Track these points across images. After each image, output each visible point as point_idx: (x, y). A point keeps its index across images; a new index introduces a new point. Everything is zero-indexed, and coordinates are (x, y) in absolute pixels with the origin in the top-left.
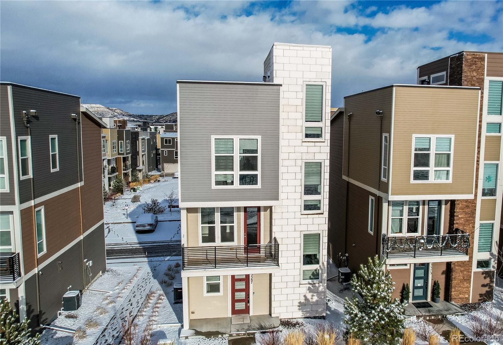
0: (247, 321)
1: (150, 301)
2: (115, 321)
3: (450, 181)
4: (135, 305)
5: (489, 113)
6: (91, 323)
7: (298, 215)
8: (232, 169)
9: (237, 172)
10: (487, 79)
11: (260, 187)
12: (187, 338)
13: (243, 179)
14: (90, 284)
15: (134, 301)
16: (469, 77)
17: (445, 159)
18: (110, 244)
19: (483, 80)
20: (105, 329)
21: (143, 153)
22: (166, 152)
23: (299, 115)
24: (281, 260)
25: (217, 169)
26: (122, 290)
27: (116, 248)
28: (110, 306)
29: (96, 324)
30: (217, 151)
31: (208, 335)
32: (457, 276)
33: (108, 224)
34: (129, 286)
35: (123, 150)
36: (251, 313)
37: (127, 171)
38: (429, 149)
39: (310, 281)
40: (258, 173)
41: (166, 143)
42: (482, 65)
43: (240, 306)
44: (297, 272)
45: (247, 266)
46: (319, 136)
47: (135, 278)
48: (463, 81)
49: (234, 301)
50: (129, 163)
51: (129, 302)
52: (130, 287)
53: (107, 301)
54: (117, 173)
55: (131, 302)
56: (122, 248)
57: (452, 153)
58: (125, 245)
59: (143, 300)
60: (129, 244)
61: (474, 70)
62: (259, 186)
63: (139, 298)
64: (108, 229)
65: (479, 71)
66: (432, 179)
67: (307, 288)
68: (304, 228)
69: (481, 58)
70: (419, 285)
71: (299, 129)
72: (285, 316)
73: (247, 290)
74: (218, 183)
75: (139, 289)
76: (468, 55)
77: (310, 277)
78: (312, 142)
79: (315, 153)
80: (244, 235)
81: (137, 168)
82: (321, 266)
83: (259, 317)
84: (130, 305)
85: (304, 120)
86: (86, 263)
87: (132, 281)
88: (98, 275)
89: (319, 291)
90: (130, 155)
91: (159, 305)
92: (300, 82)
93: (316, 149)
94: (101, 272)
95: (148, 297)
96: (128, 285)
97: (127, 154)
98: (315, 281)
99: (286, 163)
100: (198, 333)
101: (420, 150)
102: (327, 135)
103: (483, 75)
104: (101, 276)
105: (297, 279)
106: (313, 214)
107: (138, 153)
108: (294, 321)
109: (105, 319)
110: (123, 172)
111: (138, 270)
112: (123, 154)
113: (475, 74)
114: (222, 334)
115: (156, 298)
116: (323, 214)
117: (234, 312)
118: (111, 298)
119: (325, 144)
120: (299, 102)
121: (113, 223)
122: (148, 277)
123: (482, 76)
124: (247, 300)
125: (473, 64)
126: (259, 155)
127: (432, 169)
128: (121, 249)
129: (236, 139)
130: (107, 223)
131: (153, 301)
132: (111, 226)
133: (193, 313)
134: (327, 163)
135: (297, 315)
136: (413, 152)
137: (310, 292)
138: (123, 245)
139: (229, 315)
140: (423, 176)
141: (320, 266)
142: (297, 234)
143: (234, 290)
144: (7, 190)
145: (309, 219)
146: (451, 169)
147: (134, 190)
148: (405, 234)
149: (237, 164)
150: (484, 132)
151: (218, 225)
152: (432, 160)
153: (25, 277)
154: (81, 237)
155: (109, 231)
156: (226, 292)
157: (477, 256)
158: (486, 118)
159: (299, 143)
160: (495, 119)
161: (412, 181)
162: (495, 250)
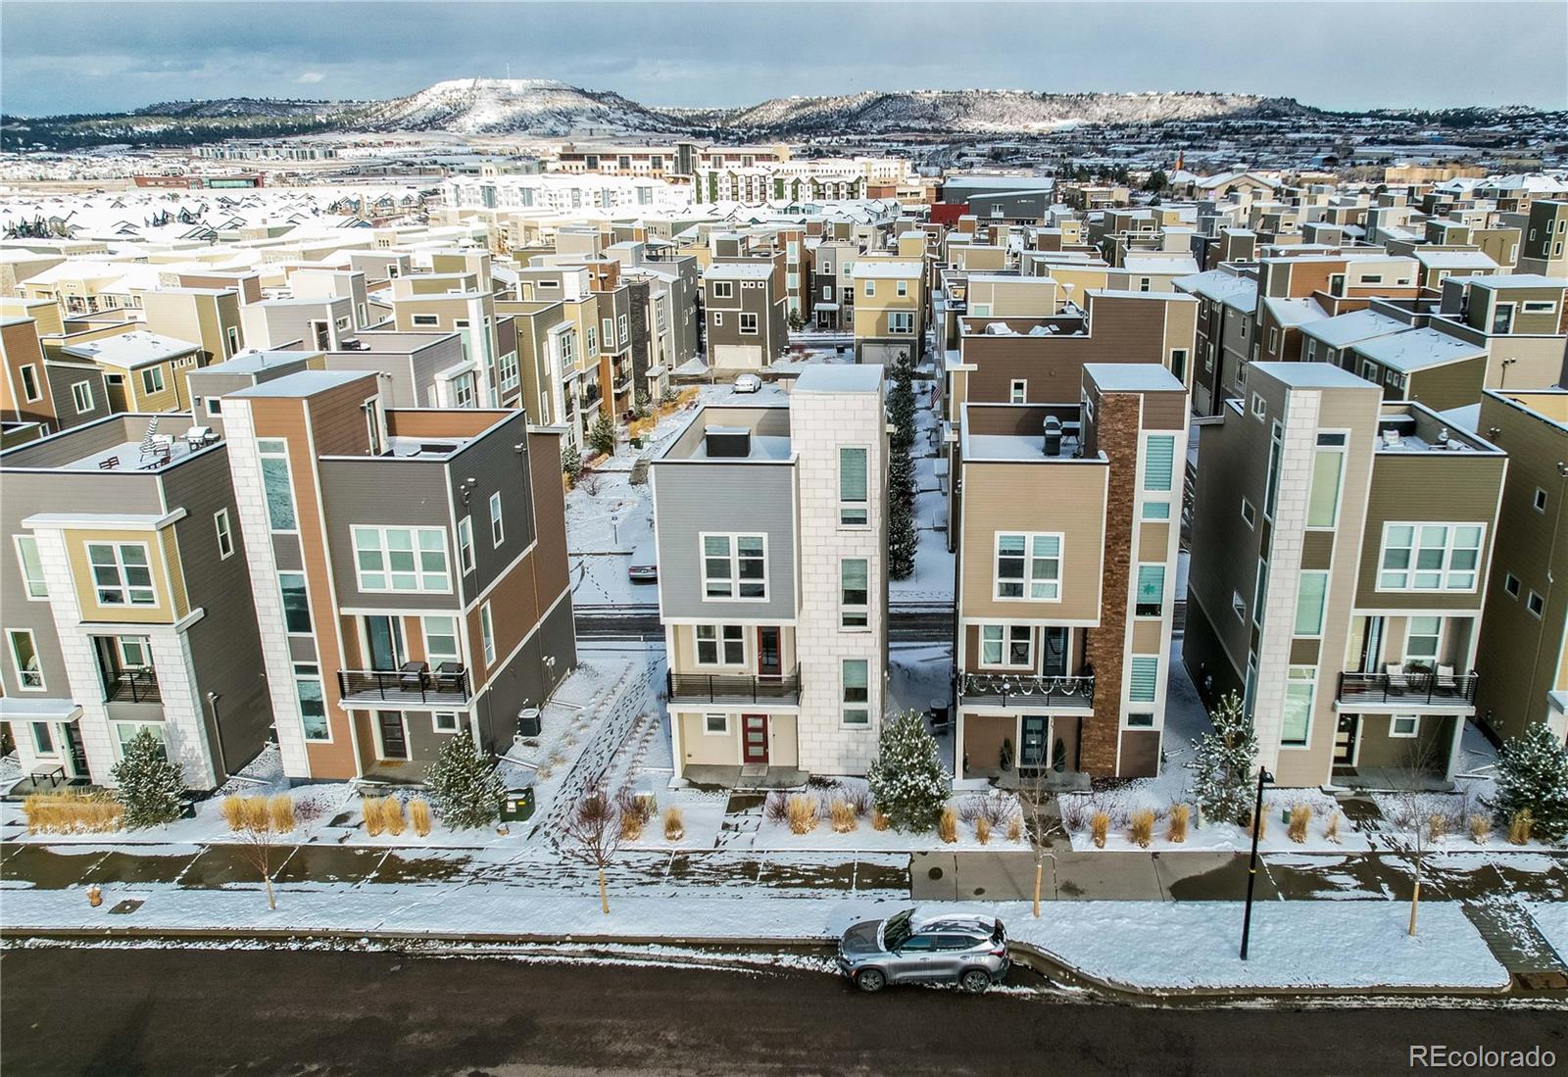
0: (763, 773)
1: (638, 729)
2: (587, 756)
3: (1059, 600)
4: (616, 733)
5: (1147, 487)
6: (556, 757)
7: (834, 632)
8: (729, 576)
9: (735, 581)
10: (1143, 435)
11: (768, 601)
12: (677, 789)
13: (746, 591)
14: (553, 692)
15: (616, 725)
16: (1110, 432)
17: (1046, 568)
18: (583, 606)
19: (1135, 436)
20: (575, 767)
21: (660, 334)
22: (718, 316)
23: (831, 493)
24: (806, 694)
25: (709, 575)
26: (599, 707)
27: (596, 614)
28: (582, 732)
29: (563, 760)
30: (708, 553)
31: (706, 788)
32: (1093, 734)
33: (581, 555)
34: (610, 698)
35: (610, 341)
36: (771, 763)
37: (624, 389)
38: (1022, 553)
39: (854, 725)
40: (765, 581)
41: (719, 292)
42: (1133, 411)
43: (755, 751)
44: (834, 712)
45: (755, 703)
46: (863, 521)
47: (622, 685)
49: (747, 744)
50: (628, 365)
51: (608, 727)
52: (612, 702)
53: (578, 724)
54: (601, 401)
55: (612, 727)
56: (605, 616)
57: (1061, 558)
58: (611, 609)
59: (629, 725)
60: (618, 609)
61: (1119, 420)
62: (766, 599)
63: (623, 723)
64: (579, 568)
65: (1128, 421)
66: (1028, 597)
67: (850, 734)
68: (843, 651)
69: (1131, 401)
70: (1033, 742)
71: (832, 512)
72: (817, 771)
73: (764, 730)
74: (711, 593)
75: (625, 705)
76: (1108, 396)
77: (854, 720)
78: (852, 530)
79: (856, 547)
80: (759, 655)
81: (647, 374)
82: (872, 704)
83: (781, 770)
84: (609, 733)
85: (839, 498)
86: (547, 662)
87: (615, 689)
88: (565, 676)
89: (865, 741)
90: (629, 349)
91: (648, 738)
92: (831, 445)
93: (859, 541)
94: (569, 670)
95: (638, 720)
96: (609, 696)
97: (621, 347)
98: (861, 726)
99: (814, 560)
100: (692, 785)
101: (1011, 552)
102: (875, 521)
103: (1136, 427)
104: (570, 676)
105: (835, 720)
106: (856, 632)
107: (647, 336)
108: (830, 779)
109: (574, 753)
110: (614, 391)
111: (629, 666)
112: (612, 350)
113: (1121, 426)
114: (724, 789)
115: (647, 724)
116: (871, 632)
117: (747, 758)
118: (584, 718)
119: (872, 534)
120: (830, 474)
121: (591, 554)
122: (642, 682)
123: (1135, 430)
124: (765, 744)
125: (1118, 411)
126: (765, 558)
127: (1028, 581)
129: (734, 537)
131: (643, 728)
132: (587, 561)
133: (689, 756)
135: (835, 770)
136: (997, 557)
137: (853, 741)
138: (604, 609)
139: (741, 762)
140: (1015, 590)
141: (870, 704)
142: (833, 660)
143: (746, 730)
144: (450, 591)
145: (850, 640)
146: (1059, 582)
147: (637, 443)
148: (1007, 664)
149: (735, 569)
150: (1138, 518)
151: (720, 641)
152: (1028, 568)
153: (476, 697)
154: (538, 625)
155: (583, 575)
156: (734, 732)
157: (1128, 706)
158: (1142, 495)
159: (832, 531)
160: (1158, 496)
161: (996, 597)
162: (1160, 699)
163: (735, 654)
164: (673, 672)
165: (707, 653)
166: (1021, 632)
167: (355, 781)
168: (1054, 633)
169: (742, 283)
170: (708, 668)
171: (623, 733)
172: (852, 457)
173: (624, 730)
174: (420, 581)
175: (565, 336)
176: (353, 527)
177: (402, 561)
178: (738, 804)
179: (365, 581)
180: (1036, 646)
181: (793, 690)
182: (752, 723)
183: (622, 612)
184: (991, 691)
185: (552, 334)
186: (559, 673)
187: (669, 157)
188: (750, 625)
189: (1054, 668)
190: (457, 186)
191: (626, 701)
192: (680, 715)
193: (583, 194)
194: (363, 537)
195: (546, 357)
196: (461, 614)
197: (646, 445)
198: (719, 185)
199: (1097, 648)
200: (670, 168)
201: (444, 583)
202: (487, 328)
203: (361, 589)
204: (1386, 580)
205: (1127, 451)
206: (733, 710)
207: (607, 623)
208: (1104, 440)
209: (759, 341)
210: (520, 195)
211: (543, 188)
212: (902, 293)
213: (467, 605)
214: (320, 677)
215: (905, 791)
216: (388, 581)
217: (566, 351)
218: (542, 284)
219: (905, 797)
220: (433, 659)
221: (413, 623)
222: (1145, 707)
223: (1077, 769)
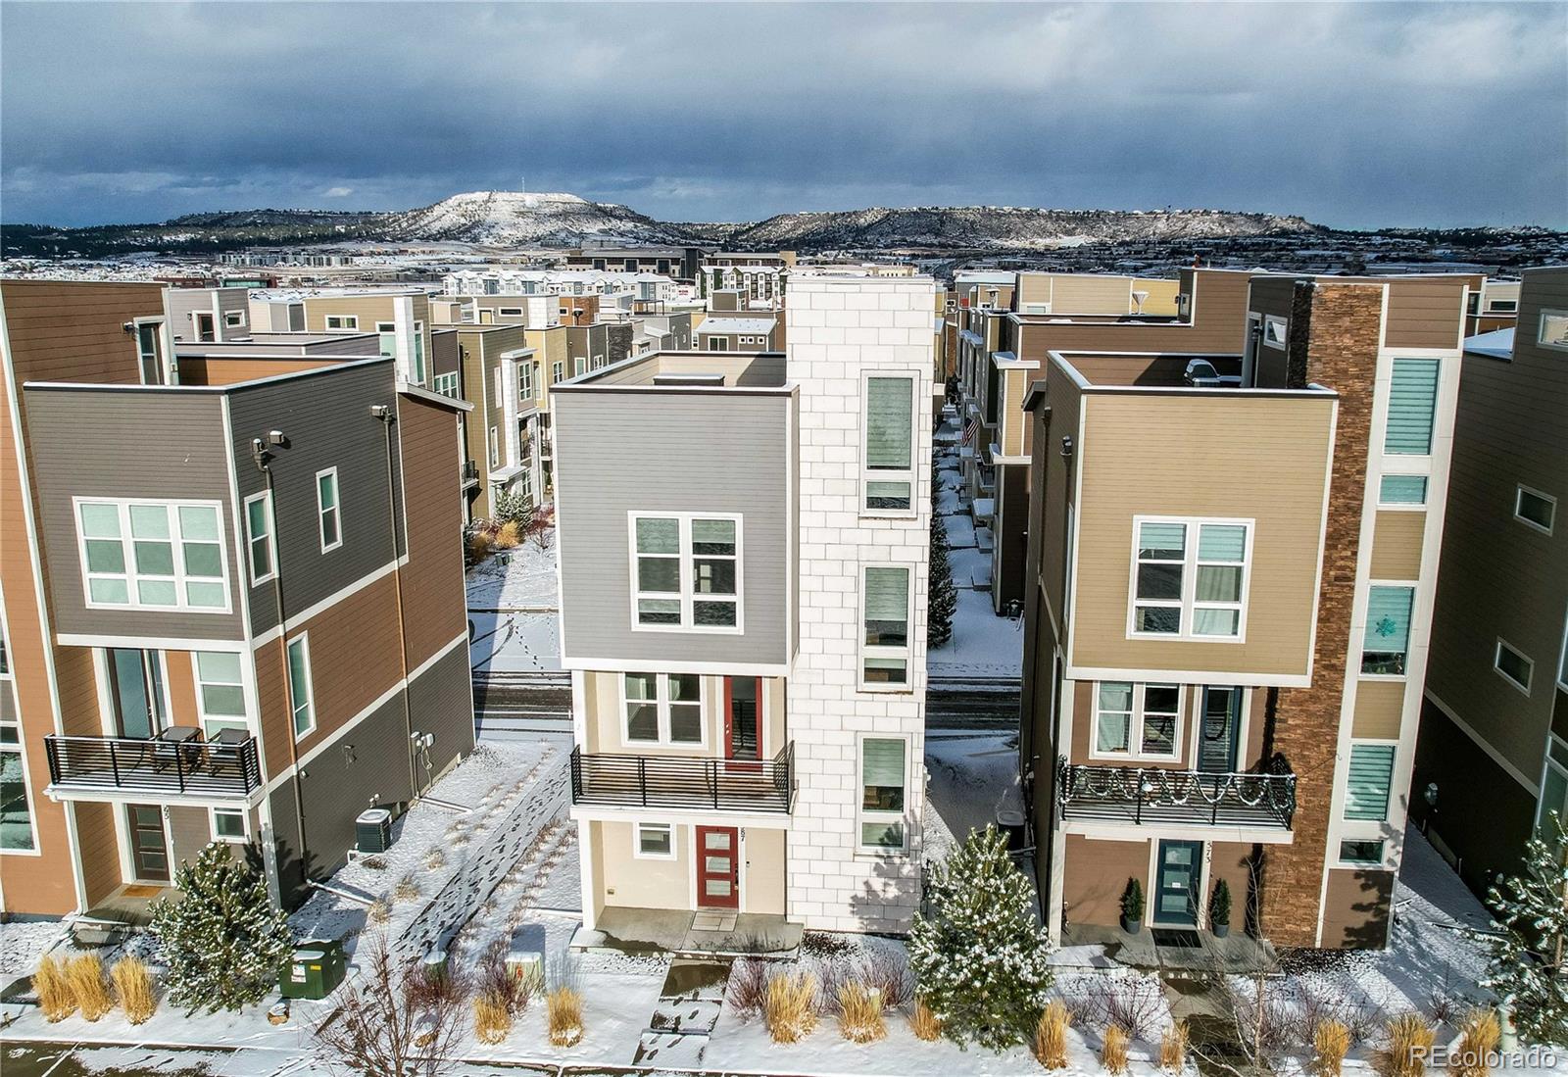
0: (728, 926)
1: (543, 847)
2: (456, 888)
3: (1241, 638)
4: (509, 851)
5: (1390, 447)
6: (409, 886)
7: (850, 692)
8: (676, 588)
9: (686, 597)
10: (1387, 357)
11: (742, 633)
12: (584, 950)
13: (707, 613)
14: (429, 785)
15: (511, 839)
16: (1328, 351)
17: (1223, 583)
18: (504, 673)
19: (1372, 359)
20: (432, 904)
23: (850, 454)
24: (803, 796)
25: (643, 587)
26: (492, 810)
27: (516, 684)
28: (457, 847)
29: (417, 891)
30: (642, 548)
31: (632, 948)
32: (1278, 874)
33: (513, 611)
34: (511, 798)
36: (743, 908)
38: (1180, 554)
39: (880, 850)
40: (737, 598)
42: (1370, 315)
43: (716, 887)
44: (848, 826)
45: (716, 808)
46: (904, 503)
47: (531, 779)
48: (1309, 360)
49: (703, 876)
51: (499, 841)
52: (513, 802)
53: (454, 835)
55: (502, 843)
56: (529, 687)
57: (1247, 566)
58: (539, 678)
59: (530, 839)
60: (547, 677)
61: (1347, 331)
62: (738, 629)
63: (523, 835)
64: (507, 627)
65: (1361, 332)
66: (1187, 632)
67: (874, 865)
68: (864, 724)
69: (1368, 297)
70: (1176, 885)
71: (851, 487)
72: (818, 923)
73: (732, 853)
74: (644, 618)
75: (531, 809)
76: (1327, 289)
77: (882, 840)
78: (884, 519)
79: (891, 546)
80: (726, 729)
82: (908, 817)
83: (760, 920)
84: (498, 850)
85: (864, 464)
86: (416, 741)
87: (521, 785)
88: (452, 763)
89: (901, 876)
91: (555, 860)
92: (853, 371)
93: (895, 537)
94: (459, 755)
95: (543, 833)
96: (510, 795)
98: (892, 851)
99: (820, 568)
100: (611, 942)
101: (1159, 554)
102: (923, 505)
103: (1375, 342)
104: (459, 765)
105: (848, 840)
106: (885, 693)
108: (839, 939)
109: (436, 879)
111: (545, 756)
113: (1348, 341)
114: (662, 950)
115: (557, 838)
116: (911, 693)
117: (704, 899)
118: (465, 826)
119: (918, 525)
120: (850, 421)
121: (524, 611)
122: (562, 777)
123: (1372, 348)
124: (733, 877)
125: (1344, 314)
126: (738, 557)
127: (1188, 603)
128: (526, 690)
129: (686, 520)
130: (509, 608)
132: (518, 618)
133: (610, 892)
134: (924, 571)
135: (846, 924)
136: (1136, 562)
137: (878, 875)
138: (528, 677)
139: (693, 905)
140: (1167, 621)
141: (905, 817)
142: (848, 738)
143: (703, 852)
144: (227, 609)
145: (878, 705)
146: (1243, 606)
148: (1136, 754)
149: (687, 575)
150: (1373, 501)
151: (665, 702)
152: (1189, 582)
153: (270, 786)
154: (403, 684)
155: (509, 635)
156: (683, 853)
157: (1342, 828)
158: (1381, 462)
159: (852, 520)
160: (1410, 464)
161: (1132, 633)
162: (1398, 818)
163: (686, 726)
164: (583, 751)
165: (643, 724)
166: (1162, 698)
167: (70, 919)
168: (1219, 703)
169: (740, 338)
170: (642, 747)
171: (519, 852)
172: (888, 392)
173: (522, 847)
174: (182, 592)
175: (524, 364)
176: (76, 501)
177: (154, 558)
178: (682, 981)
179: (96, 590)
180: (1188, 719)
181: (784, 786)
182: (714, 841)
183: (553, 682)
184: (1118, 799)
185: (506, 359)
186: (440, 760)
187: (676, 261)
188: (712, 673)
189: (1215, 766)
190: (460, 280)
191: (533, 804)
192: (595, 826)
193: (586, 288)
195: (498, 387)
196: (245, 649)
198: (724, 282)
199: (1292, 722)
200: (677, 272)
201: (219, 595)
202: (418, 336)
203: (90, 604)
205: (1358, 385)
206: (682, 820)
207: (530, 695)
208: (1318, 366)
210: (522, 288)
211: (546, 281)
213: (256, 633)
214: (20, 747)
215: (980, 974)
216: (132, 589)
217: (524, 383)
218: (503, 312)
219: (977, 984)
220: (211, 723)
221: (180, 658)
222: (1367, 830)
223: (1251, 929)
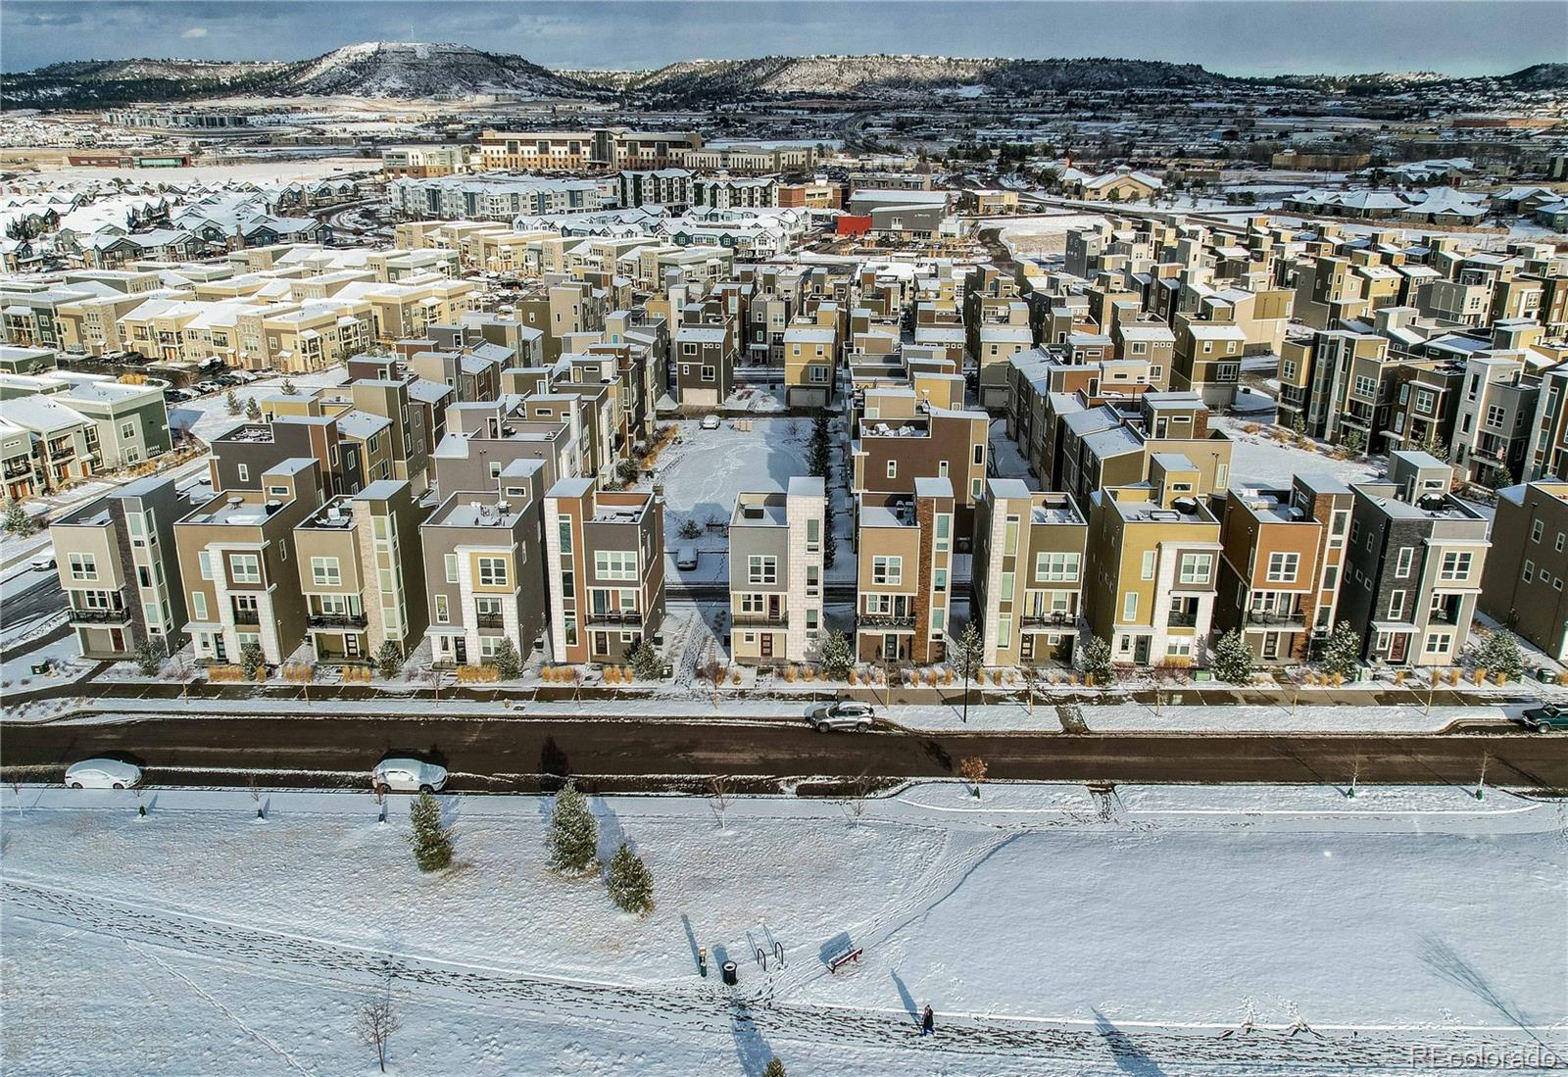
0: (771, 660)
1: (707, 643)
2: (687, 654)
3: (900, 584)
4: (697, 644)
5: (938, 537)
6: (673, 654)
7: (803, 597)
8: (760, 573)
9: (763, 575)
10: (936, 515)
12: (735, 666)
13: (767, 580)
15: (695, 640)
17: (895, 571)
19: (932, 515)
20: (684, 657)
21: (653, 391)
22: (686, 367)
23: (803, 538)
24: (790, 625)
25: (751, 573)
26: (684, 633)
28: (680, 643)
29: (677, 656)
30: (751, 563)
31: (746, 666)
32: (916, 643)
35: (629, 402)
36: (774, 656)
37: (634, 433)
38: (884, 565)
39: (811, 639)
40: (775, 576)
41: (687, 351)
42: (931, 506)
43: (765, 651)
44: (803, 633)
46: (816, 550)
47: (691, 621)
49: (762, 647)
52: (690, 630)
53: (677, 641)
54: (623, 445)
55: (693, 642)
57: (900, 567)
58: (676, 585)
60: (679, 585)
61: (926, 509)
62: (775, 583)
66: (887, 583)
67: (809, 643)
68: (807, 606)
69: (931, 501)
70: (891, 646)
71: (803, 546)
72: (794, 660)
73: (770, 642)
74: (751, 580)
75: (697, 632)
76: (921, 499)
77: (812, 636)
78: (812, 553)
79: (814, 560)
80: (769, 608)
81: (645, 419)
83: (779, 658)
85: (807, 540)
87: (689, 624)
89: (816, 645)
91: (713, 645)
92: (804, 519)
93: (815, 558)
95: (705, 638)
96: (688, 627)
97: (634, 405)
98: (814, 639)
99: (796, 566)
100: (741, 664)
101: (880, 564)
102: (822, 550)
103: (933, 512)
105: (803, 636)
106: (813, 597)
107: (645, 393)
108: (801, 662)
109: (681, 652)
110: (628, 437)
111: (690, 613)
112: (628, 408)
114: (754, 666)
115: (711, 641)
116: (819, 597)
117: (762, 654)
118: (679, 638)
119: (820, 555)
120: (803, 530)
122: (700, 620)
124: (771, 647)
125: (926, 505)
126: (776, 566)
127: (887, 576)
129: (763, 557)
131: (709, 643)
133: (737, 652)
134: (822, 566)
135: (803, 659)
136: (874, 566)
137: (810, 645)
139: (760, 656)
140: (882, 580)
141: (818, 630)
142: (803, 609)
143: (762, 641)
144: (636, 579)
145: (810, 601)
146: (900, 577)
147: (650, 474)
148: (879, 612)
149: (763, 571)
150: (934, 550)
151: (753, 601)
152: (887, 571)
153: (644, 626)
154: (657, 594)
156: (757, 641)
157: (932, 631)
158: (936, 540)
159: (804, 554)
160: (943, 541)
161: (873, 583)
162: (946, 628)
163: (759, 607)
165: (747, 607)
166: (885, 598)
167: (588, 663)
168: (900, 599)
169: (704, 345)
170: (747, 613)
172: (812, 525)
173: (701, 643)
174: (624, 575)
176: (597, 551)
178: (762, 672)
179: (599, 575)
180: (891, 605)
181: (785, 623)
182: (766, 637)
184: (871, 624)
187: (586, 142)
188: (766, 595)
189: (899, 613)
190: (404, 188)
192: (735, 634)
193: (521, 198)
194: (599, 556)
196: (640, 589)
197: (656, 475)
198: (643, 187)
199: (918, 604)
200: (588, 153)
201: (634, 576)
203: (597, 578)
204: (1040, 576)
205: (929, 522)
206: (757, 631)
208: (919, 518)
209: (716, 386)
212: (820, 353)
213: (642, 585)
214: (575, 617)
215: (834, 664)
216: (609, 574)
219: (834, 666)
220: (623, 610)
221: (616, 593)
222: (938, 631)
223: (910, 658)
